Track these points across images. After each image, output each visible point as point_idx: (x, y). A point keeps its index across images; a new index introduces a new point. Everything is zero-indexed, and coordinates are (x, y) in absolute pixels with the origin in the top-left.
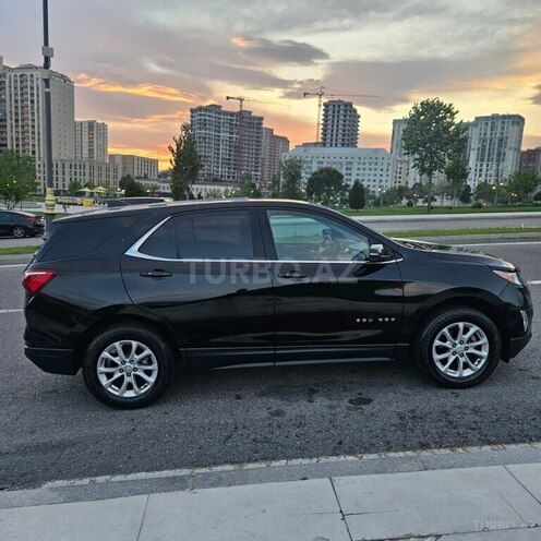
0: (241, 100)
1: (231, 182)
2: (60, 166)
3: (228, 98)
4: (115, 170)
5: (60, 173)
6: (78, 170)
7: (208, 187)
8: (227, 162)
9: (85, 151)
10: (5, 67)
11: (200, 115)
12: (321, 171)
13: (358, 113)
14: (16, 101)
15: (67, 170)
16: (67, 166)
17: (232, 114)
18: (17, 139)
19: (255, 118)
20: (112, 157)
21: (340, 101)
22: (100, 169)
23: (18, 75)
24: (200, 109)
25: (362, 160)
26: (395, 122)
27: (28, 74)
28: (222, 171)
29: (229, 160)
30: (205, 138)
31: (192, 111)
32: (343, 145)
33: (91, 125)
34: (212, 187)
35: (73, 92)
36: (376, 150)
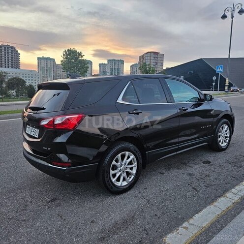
12: (13, 79)
13: (19, 52)
21: (8, 45)
25: (25, 75)
26: (39, 58)
32: (12, 67)
36: (31, 71)
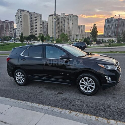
0: (119, 15)
1: (115, 37)
2: (74, 35)
3: (116, 15)
4: (86, 36)
5: (74, 37)
6: (78, 36)
7: (108, 39)
8: (114, 32)
9: (80, 32)
10: (66, 15)
11: (108, 21)
14: (67, 22)
15: (76, 36)
16: (76, 35)
17: (116, 19)
18: (67, 30)
19: (123, 20)
20: (86, 33)
22: (82, 36)
23: (68, 17)
24: (108, 19)
27: (70, 16)
28: (112, 34)
29: (115, 31)
30: (108, 26)
31: (105, 20)
33: (82, 26)
34: (109, 39)
35: (78, 19)
